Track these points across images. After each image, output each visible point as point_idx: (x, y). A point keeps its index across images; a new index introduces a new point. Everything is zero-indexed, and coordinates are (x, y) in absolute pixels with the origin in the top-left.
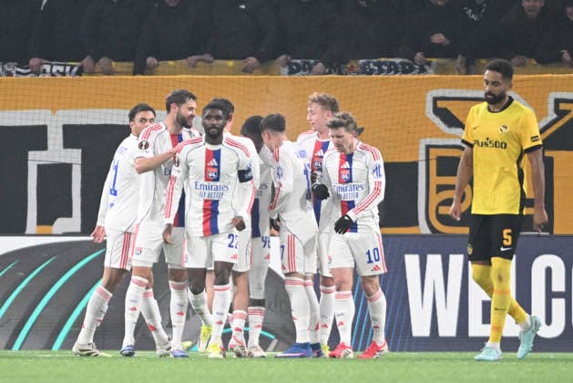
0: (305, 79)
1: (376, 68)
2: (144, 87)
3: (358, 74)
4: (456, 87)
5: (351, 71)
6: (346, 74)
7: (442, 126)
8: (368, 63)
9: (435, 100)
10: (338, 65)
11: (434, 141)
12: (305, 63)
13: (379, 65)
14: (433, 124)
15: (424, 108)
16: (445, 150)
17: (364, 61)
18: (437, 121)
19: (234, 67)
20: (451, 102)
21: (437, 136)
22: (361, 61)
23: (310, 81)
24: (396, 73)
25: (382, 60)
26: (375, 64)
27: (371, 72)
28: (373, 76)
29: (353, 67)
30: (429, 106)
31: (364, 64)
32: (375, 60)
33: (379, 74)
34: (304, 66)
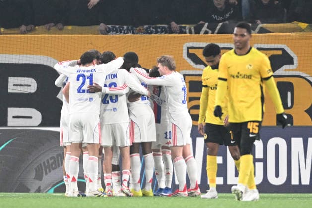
0: (113, 37)
1: (154, 30)
2: (21, 41)
3: (144, 34)
4: (200, 41)
5: (140, 32)
6: (137, 34)
7: (192, 63)
8: (149, 28)
9: (188, 48)
10: (132, 29)
11: (188, 72)
12: (114, 27)
13: (156, 28)
14: (187, 62)
15: (182, 53)
16: (194, 77)
17: (147, 26)
18: (189, 60)
19: (72, 30)
20: (198, 50)
21: (190, 69)
22: (145, 26)
23: (116, 38)
24: (165, 33)
25: (158, 25)
26: (153, 28)
27: (151, 33)
28: (153, 35)
29: (141, 30)
30: (185, 51)
31: (147, 28)
32: (153, 26)
33: (156, 34)
34: (113, 29)
